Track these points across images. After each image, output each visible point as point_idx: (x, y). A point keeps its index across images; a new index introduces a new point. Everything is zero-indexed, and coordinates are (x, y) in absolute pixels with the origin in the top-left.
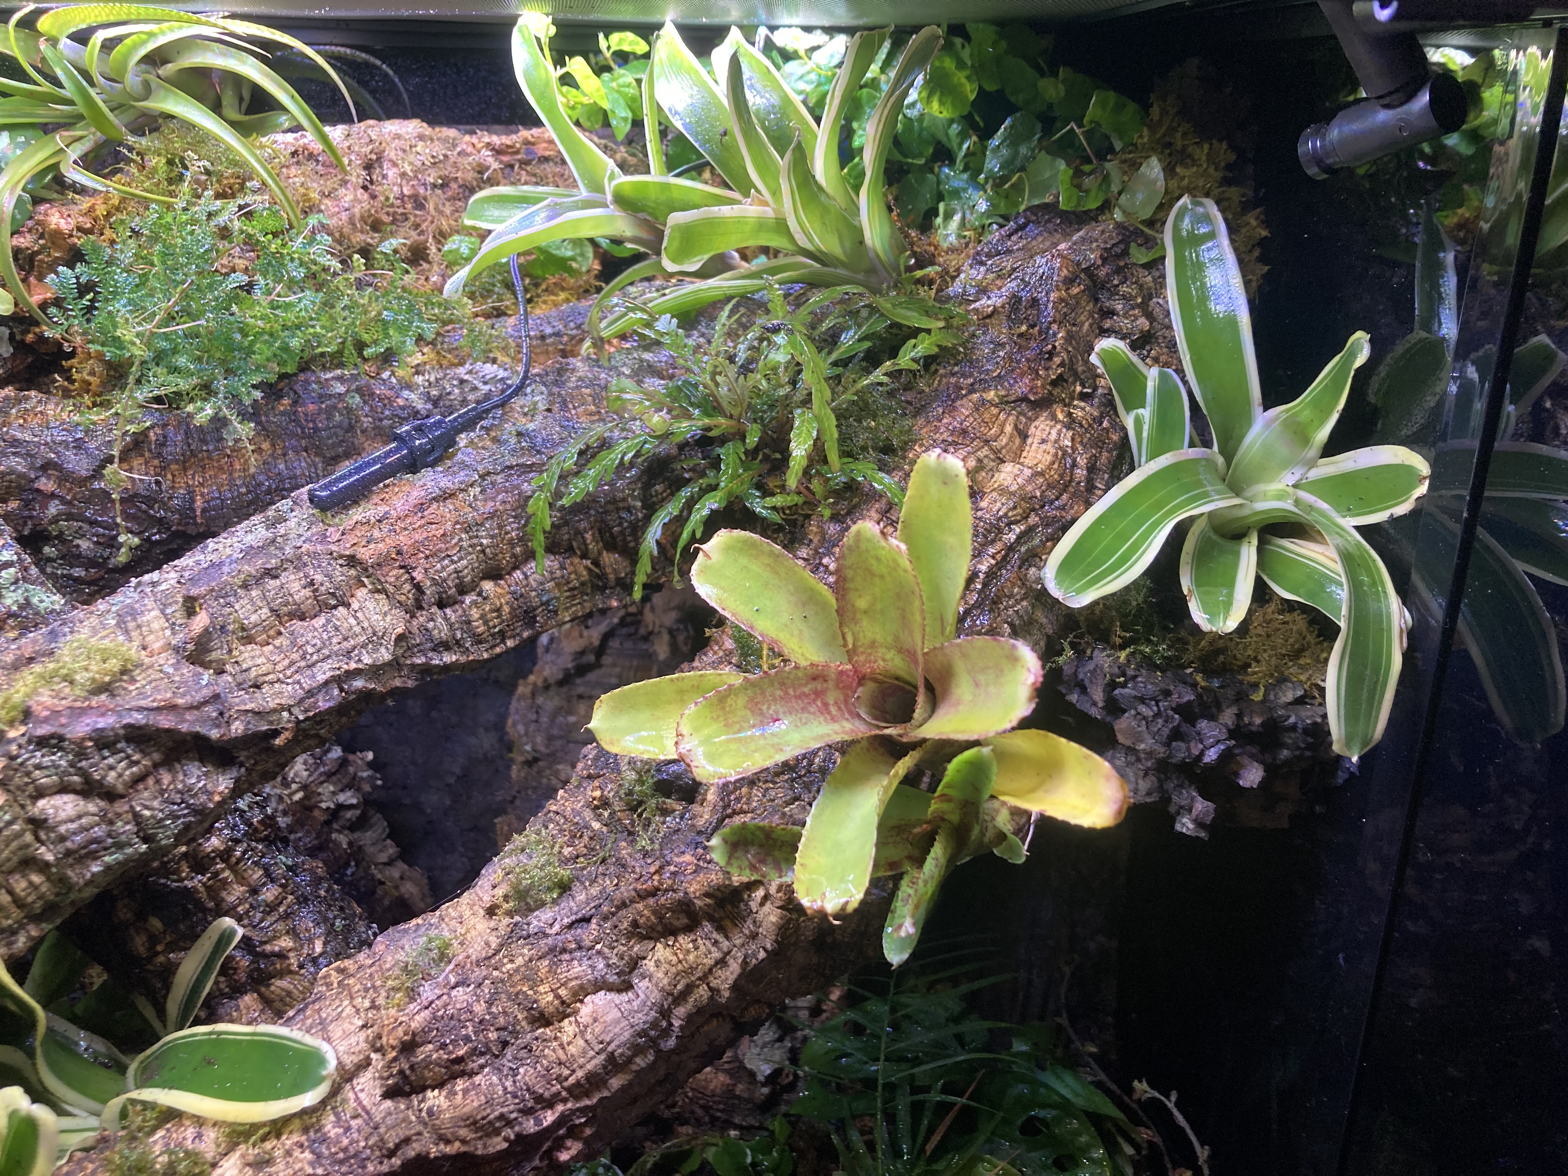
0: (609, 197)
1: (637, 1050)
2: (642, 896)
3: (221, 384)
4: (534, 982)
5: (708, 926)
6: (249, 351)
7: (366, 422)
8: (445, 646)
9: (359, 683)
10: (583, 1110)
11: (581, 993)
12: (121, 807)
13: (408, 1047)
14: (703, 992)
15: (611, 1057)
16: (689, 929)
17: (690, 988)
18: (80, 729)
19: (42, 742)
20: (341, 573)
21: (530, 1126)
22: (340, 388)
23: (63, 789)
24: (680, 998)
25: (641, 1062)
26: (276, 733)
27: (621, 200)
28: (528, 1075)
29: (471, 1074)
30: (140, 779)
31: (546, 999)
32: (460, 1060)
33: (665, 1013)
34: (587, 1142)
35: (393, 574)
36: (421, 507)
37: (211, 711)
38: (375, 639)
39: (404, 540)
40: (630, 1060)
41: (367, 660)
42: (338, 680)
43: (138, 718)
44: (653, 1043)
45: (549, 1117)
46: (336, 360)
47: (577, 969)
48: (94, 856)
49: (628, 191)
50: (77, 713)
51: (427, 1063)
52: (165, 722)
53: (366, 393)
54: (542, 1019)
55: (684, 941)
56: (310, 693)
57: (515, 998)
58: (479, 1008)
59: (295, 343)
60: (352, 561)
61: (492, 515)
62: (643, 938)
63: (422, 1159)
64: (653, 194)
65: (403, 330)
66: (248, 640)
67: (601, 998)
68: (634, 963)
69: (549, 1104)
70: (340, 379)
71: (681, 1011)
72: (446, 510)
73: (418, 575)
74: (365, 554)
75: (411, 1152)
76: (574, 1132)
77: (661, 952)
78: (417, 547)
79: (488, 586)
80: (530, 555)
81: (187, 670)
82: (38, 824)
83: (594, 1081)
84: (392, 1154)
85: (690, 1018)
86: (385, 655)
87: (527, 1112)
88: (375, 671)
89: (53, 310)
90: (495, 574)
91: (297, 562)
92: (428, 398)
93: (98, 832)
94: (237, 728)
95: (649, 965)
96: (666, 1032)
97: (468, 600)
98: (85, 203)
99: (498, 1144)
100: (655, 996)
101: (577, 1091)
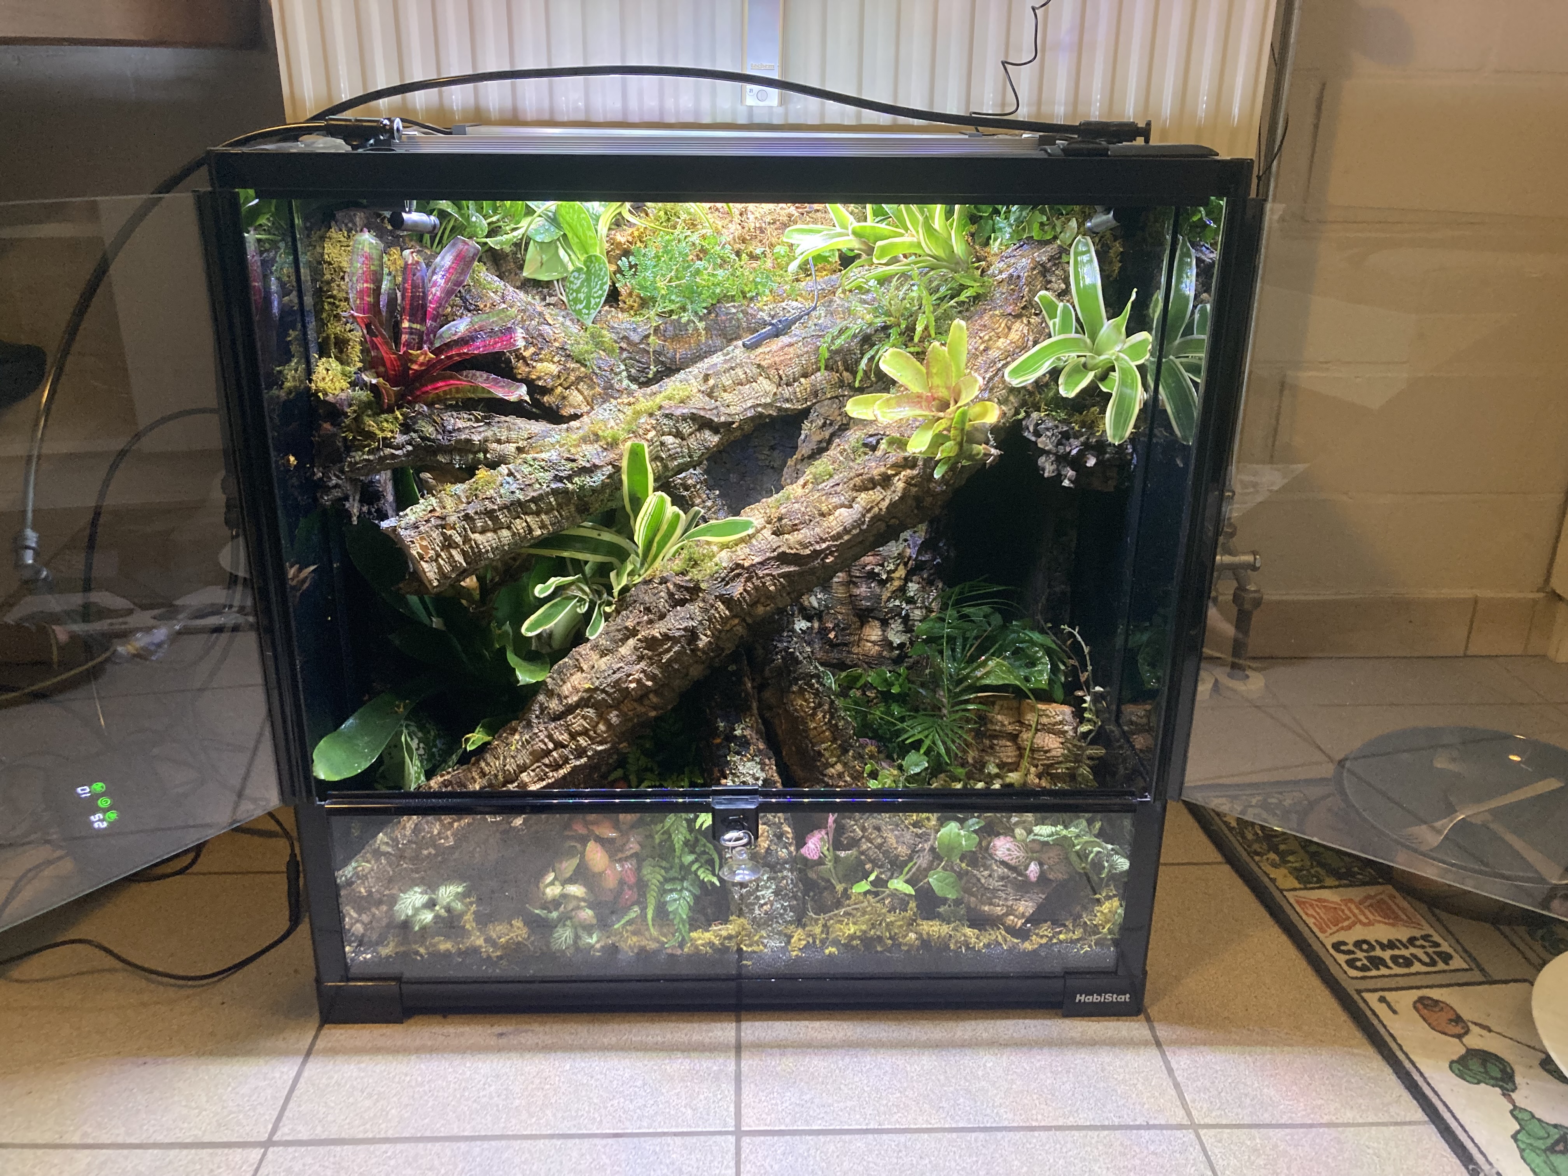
0: (850, 232)
1: (854, 527)
2: (858, 476)
3: (689, 307)
4: (821, 503)
5: (879, 488)
6: (701, 294)
7: (744, 324)
8: (787, 400)
9: (760, 409)
10: (835, 546)
11: (836, 508)
12: (685, 443)
13: (780, 519)
14: (876, 509)
15: (845, 528)
16: (873, 488)
17: (872, 507)
18: (678, 412)
19: (666, 416)
20: (756, 371)
21: (818, 548)
22: (734, 310)
23: (670, 434)
24: (869, 511)
25: (854, 532)
26: (733, 423)
27: (855, 233)
28: (817, 530)
29: (798, 530)
30: (691, 434)
31: (824, 508)
32: (796, 525)
33: (864, 516)
34: (836, 557)
35: (773, 372)
36: (782, 348)
37: (715, 411)
38: (766, 394)
39: (776, 359)
40: (850, 531)
41: (763, 401)
42: (754, 407)
43: (694, 411)
44: (859, 526)
45: (824, 546)
46: (733, 298)
47: (834, 500)
48: (675, 458)
49: (858, 230)
50: (678, 407)
51: (786, 525)
52: (702, 413)
53: (745, 313)
54: (823, 515)
55: (871, 492)
56: (745, 410)
57: (815, 507)
58: (803, 509)
59: (718, 291)
60: (759, 366)
61: (807, 352)
62: (857, 491)
63: (784, 553)
64: (868, 231)
65: (764, 286)
66: (725, 391)
67: (843, 510)
68: (854, 499)
69: (824, 541)
70: (734, 306)
71: (869, 515)
72: (791, 349)
73: (781, 372)
74: (764, 363)
75: (780, 550)
76: (831, 554)
77: (863, 495)
78: (782, 362)
79: (802, 380)
80: (819, 370)
81: (707, 399)
82: (662, 444)
83: (839, 536)
84: (774, 550)
85: (872, 518)
86: (769, 400)
87: (818, 543)
88: (765, 406)
89: (618, 275)
90: (805, 375)
91: (741, 365)
92: (770, 315)
93: (679, 450)
94: (723, 419)
95: (859, 499)
96: (863, 523)
97: (796, 384)
98: (630, 231)
99: (808, 552)
100: (861, 509)
101: (834, 538)
